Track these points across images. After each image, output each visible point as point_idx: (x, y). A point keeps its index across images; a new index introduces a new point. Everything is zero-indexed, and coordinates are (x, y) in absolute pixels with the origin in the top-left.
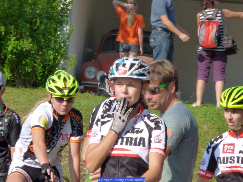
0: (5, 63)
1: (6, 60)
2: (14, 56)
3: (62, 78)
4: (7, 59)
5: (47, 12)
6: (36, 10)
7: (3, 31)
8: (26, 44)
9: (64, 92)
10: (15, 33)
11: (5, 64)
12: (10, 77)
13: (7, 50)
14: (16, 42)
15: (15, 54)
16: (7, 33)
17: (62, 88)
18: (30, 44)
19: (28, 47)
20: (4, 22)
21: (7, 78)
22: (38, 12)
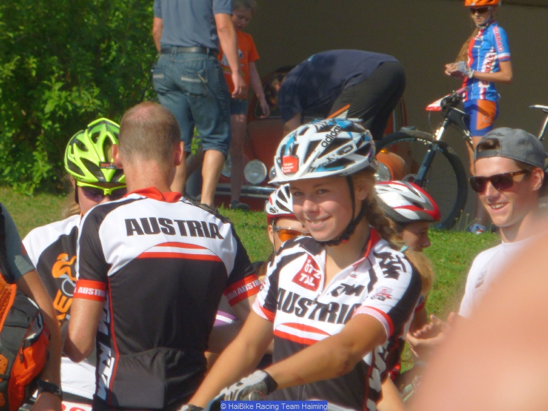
0: (38, 140)
1: (40, 133)
2: (57, 125)
3: (101, 139)
4: (43, 132)
5: (133, 26)
6: (108, 20)
7: (33, 68)
8: (86, 98)
9: (102, 175)
10: (62, 72)
11: (38, 143)
12: (48, 172)
13: (42, 111)
14: (64, 94)
15: (61, 119)
16: (44, 72)
17: (98, 164)
18: (96, 101)
19: (92, 106)
20: (36, 48)
21: (42, 175)
22: (113, 25)
